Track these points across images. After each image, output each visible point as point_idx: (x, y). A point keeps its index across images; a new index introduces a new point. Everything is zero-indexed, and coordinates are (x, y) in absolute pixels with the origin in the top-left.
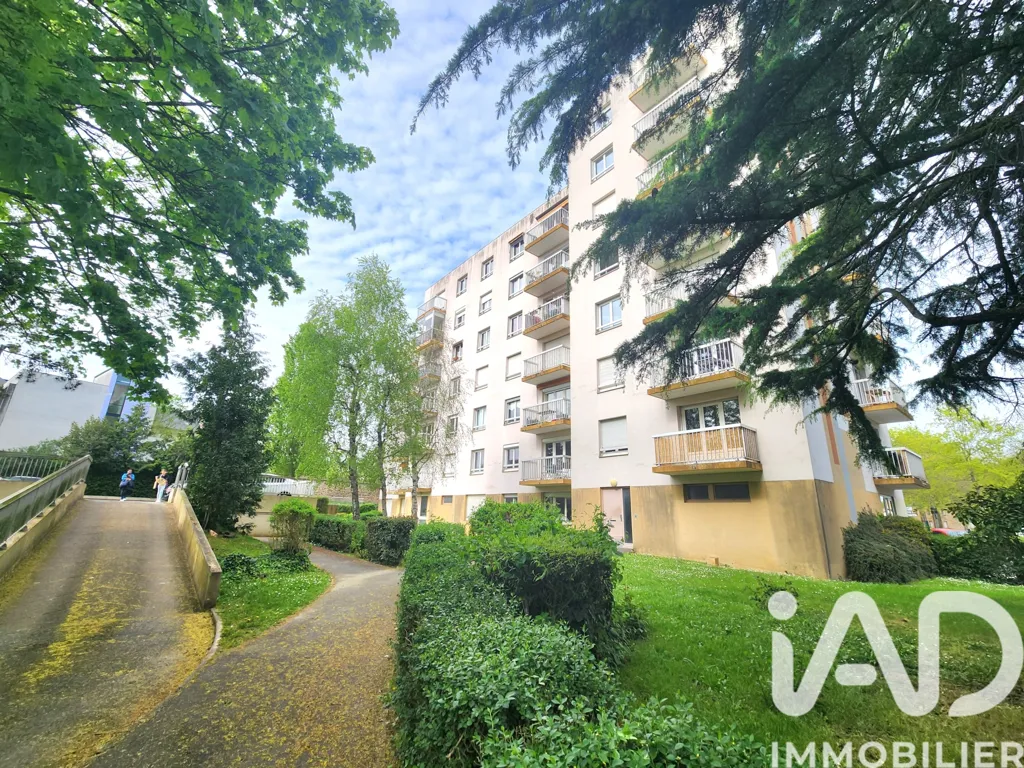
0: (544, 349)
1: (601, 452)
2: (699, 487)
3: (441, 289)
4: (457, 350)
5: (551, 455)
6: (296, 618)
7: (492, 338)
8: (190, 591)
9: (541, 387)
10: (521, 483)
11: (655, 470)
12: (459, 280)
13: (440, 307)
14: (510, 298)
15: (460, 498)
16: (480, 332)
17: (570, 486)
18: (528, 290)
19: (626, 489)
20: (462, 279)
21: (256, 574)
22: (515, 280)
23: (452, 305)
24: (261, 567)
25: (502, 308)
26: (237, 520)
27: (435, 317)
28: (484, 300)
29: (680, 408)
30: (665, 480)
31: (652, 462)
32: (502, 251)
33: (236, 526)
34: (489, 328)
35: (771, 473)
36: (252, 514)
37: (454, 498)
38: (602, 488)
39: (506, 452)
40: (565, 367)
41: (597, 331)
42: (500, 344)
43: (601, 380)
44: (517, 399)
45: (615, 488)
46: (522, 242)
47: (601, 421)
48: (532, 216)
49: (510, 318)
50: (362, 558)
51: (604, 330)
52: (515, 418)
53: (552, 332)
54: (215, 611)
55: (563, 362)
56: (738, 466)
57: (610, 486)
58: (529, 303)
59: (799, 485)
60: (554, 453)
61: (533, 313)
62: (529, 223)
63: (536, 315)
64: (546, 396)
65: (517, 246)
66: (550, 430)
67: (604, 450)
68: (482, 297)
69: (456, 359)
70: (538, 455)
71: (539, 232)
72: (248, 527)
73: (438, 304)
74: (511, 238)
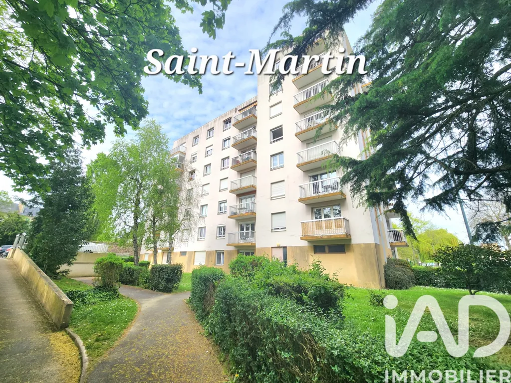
0: (241, 177)
1: (272, 229)
2: (321, 246)
3: (183, 142)
4: (192, 174)
5: (243, 230)
6: (130, 330)
7: (212, 170)
8: (44, 317)
9: (238, 196)
10: (227, 245)
11: (301, 239)
12: (194, 138)
13: (182, 151)
14: (223, 149)
15: (191, 253)
16: (205, 166)
17: (255, 246)
18: (234, 146)
19: (285, 248)
20: (196, 138)
21: (88, 302)
22: (226, 140)
23: (190, 151)
24: (90, 298)
25: (218, 155)
26: (59, 268)
27: (180, 156)
28: (208, 149)
29: (312, 209)
30: (305, 243)
31: (301, 235)
32: (219, 125)
33: (58, 271)
34: (210, 164)
35: (355, 240)
36: (70, 264)
37: (187, 253)
38: (272, 247)
39: (218, 228)
40: (253, 186)
41: (271, 169)
42: (216, 173)
43: (272, 193)
44: (225, 202)
45: (279, 247)
46: (230, 122)
47: (272, 214)
48: (236, 109)
49: (222, 159)
50: (146, 288)
51: (274, 169)
52: (224, 211)
53: (246, 168)
54: (70, 330)
55: (252, 183)
56: (342, 236)
57: (276, 246)
58: (233, 153)
59: (368, 246)
60: (245, 229)
61: (236, 158)
62: (234, 112)
63: (238, 159)
64: (241, 200)
65: (227, 123)
66: (245, 217)
67: (273, 228)
68: (207, 148)
69: (191, 179)
70: (237, 230)
71: (240, 118)
72: (66, 272)
73: (182, 149)
74: (224, 119)
